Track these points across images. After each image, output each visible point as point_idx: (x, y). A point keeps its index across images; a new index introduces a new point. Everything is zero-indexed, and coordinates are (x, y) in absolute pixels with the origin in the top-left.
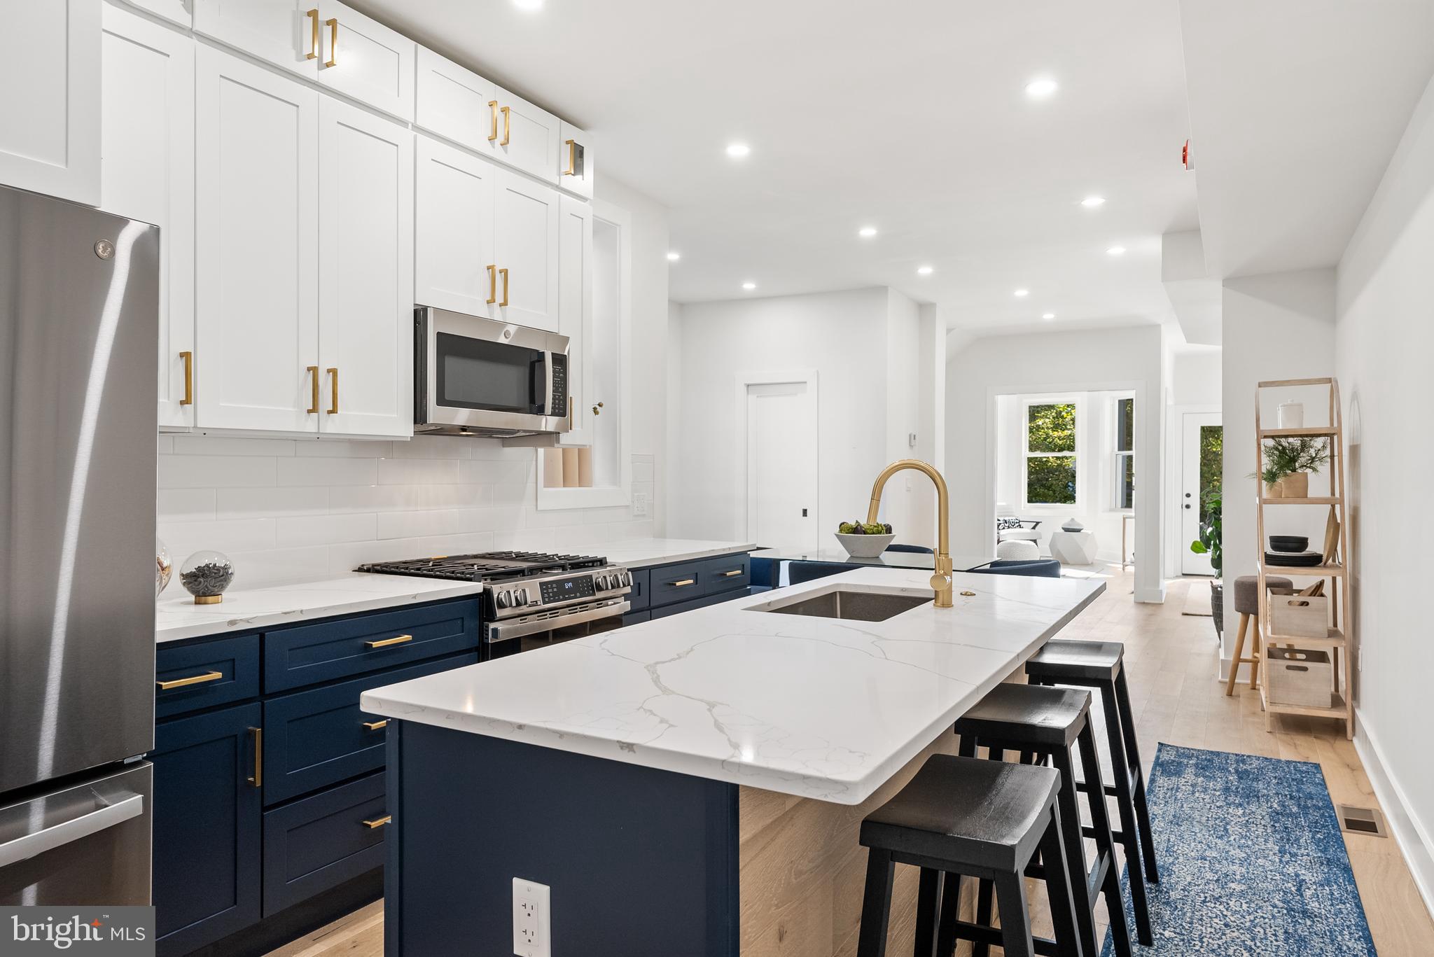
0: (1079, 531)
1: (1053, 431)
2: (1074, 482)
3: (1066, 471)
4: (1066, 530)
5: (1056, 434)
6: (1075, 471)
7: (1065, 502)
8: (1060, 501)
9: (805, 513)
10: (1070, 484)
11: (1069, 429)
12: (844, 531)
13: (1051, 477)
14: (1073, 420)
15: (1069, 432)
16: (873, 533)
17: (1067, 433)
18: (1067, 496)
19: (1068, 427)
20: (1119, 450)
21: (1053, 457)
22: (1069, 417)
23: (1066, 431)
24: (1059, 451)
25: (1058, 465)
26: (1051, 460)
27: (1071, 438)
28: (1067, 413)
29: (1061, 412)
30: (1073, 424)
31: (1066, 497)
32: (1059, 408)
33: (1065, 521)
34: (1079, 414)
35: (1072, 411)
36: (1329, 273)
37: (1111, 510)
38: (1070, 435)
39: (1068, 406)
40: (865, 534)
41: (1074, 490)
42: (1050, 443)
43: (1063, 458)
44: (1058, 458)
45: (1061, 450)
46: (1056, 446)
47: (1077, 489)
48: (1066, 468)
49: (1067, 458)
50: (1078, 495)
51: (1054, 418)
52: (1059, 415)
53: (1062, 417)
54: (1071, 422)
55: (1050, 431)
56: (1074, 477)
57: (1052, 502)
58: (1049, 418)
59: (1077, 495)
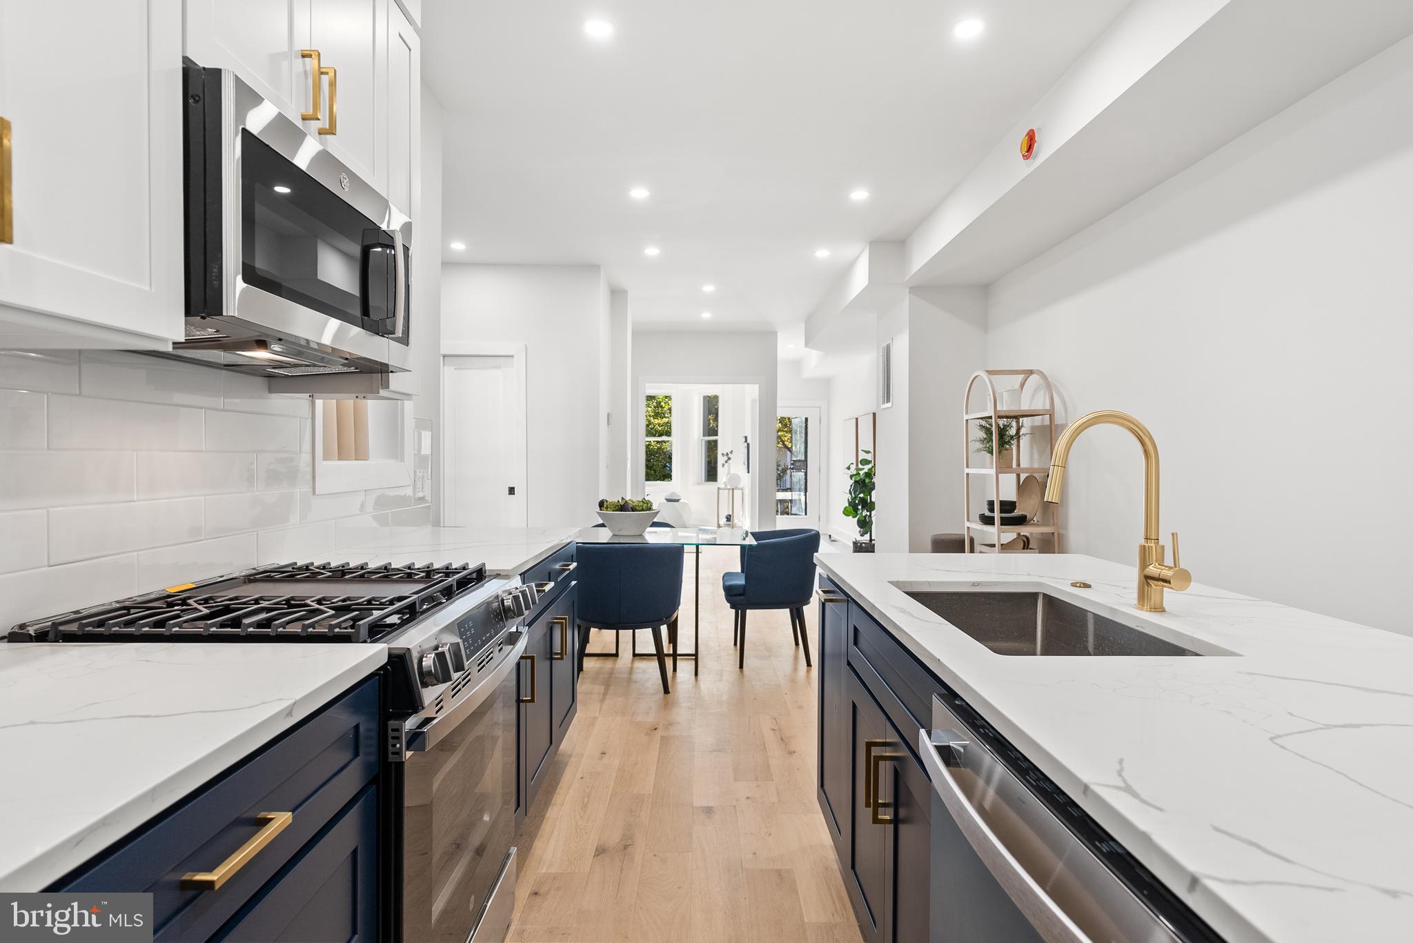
0: (678, 501)
1: (654, 418)
2: (670, 462)
3: (665, 453)
4: (668, 500)
5: (656, 421)
6: (671, 453)
7: (663, 480)
8: (659, 480)
9: (512, 491)
10: (668, 464)
11: (666, 417)
12: (611, 508)
13: (653, 459)
14: (670, 409)
15: (667, 420)
16: (643, 510)
17: (665, 420)
18: (667, 476)
19: (666, 415)
20: (704, 436)
21: (654, 441)
22: (667, 407)
23: (664, 419)
24: (659, 436)
25: (659, 448)
26: (653, 443)
27: (668, 424)
28: (665, 403)
29: (660, 402)
30: (670, 413)
31: (664, 476)
32: (659, 398)
33: (666, 494)
34: (674, 404)
35: (669, 402)
36: (985, 290)
37: (699, 484)
38: (668, 422)
39: (666, 397)
40: (633, 511)
41: (671, 470)
42: (652, 429)
43: (662, 442)
44: (658, 442)
45: (660, 435)
46: (656, 431)
47: (673, 469)
48: (665, 450)
49: (665, 442)
50: (674, 474)
51: (655, 407)
52: (659, 405)
53: (661, 407)
54: (668, 411)
55: (652, 418)
56: (670, 458)
57: (654, 480)
58: (651, 407)
59: (672, 474)
